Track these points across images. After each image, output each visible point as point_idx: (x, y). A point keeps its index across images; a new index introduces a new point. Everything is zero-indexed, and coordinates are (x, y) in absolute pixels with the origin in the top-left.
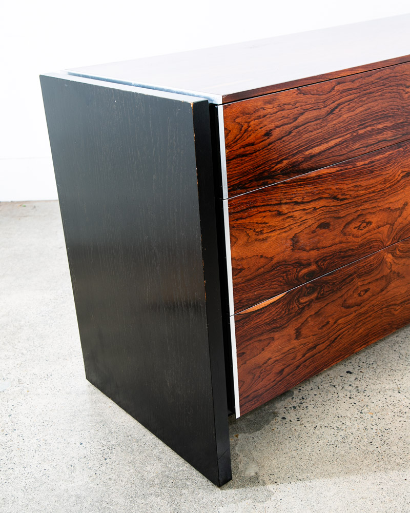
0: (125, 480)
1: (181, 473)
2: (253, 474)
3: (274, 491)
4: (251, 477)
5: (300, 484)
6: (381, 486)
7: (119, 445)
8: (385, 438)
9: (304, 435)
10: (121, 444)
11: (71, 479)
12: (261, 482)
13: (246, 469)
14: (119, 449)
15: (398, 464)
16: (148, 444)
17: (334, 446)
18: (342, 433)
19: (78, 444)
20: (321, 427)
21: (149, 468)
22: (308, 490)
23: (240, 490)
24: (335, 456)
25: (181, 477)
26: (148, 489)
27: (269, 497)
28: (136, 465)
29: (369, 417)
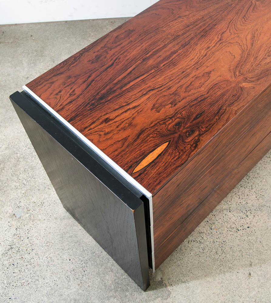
0: (97, 287)
1: (124, 280)
2: (160, 279)
3: (171, 291)
4: (159, 281)
5: (184, 285)
6: (222, 285)
7: (89, 260)
8: (223, 248)
9: (183, 248)
10: (91, 259)
11: (69, 287)
12: (164, 285)
13: (156, 275)
14: (89, 263)
15: (230, 268)
16: (104, 259)
17: (199, 256)
18: (202, 246)
19: (68, 260)
20: (191, 241)
21: (107, 277)
22: (187, 290)
23: (155, 291)
24: (200, 264)
25: (124, 284)
26: (109, 293)
27: (169, 295)
28: (101, 275)
29: (215, 232)
